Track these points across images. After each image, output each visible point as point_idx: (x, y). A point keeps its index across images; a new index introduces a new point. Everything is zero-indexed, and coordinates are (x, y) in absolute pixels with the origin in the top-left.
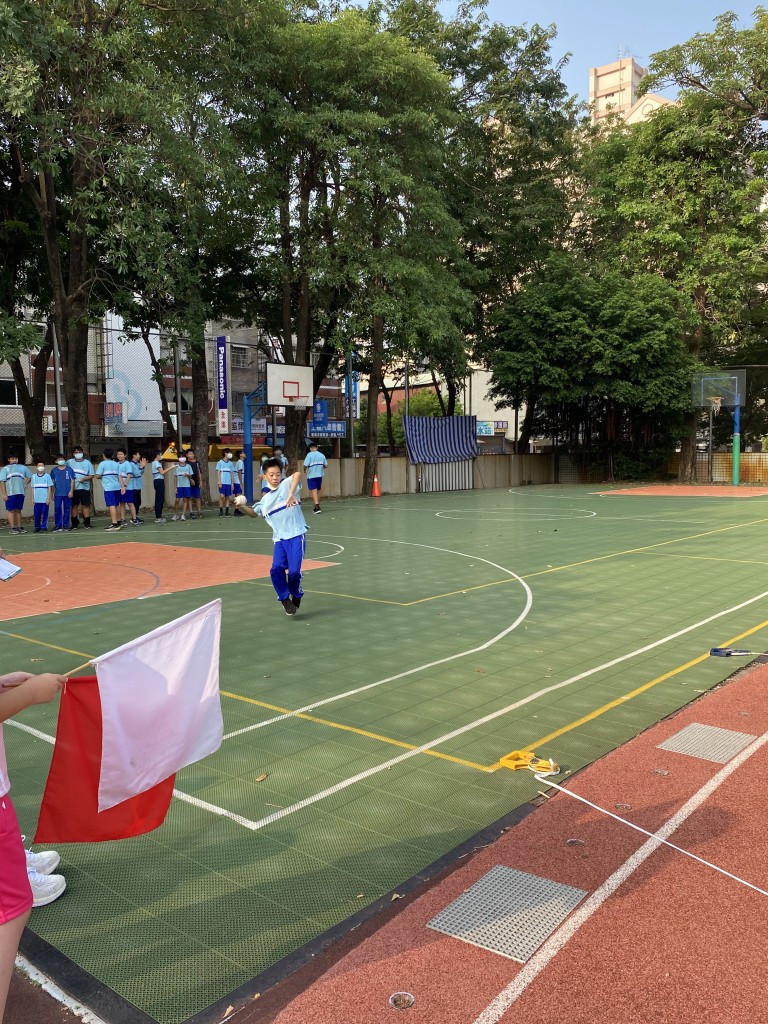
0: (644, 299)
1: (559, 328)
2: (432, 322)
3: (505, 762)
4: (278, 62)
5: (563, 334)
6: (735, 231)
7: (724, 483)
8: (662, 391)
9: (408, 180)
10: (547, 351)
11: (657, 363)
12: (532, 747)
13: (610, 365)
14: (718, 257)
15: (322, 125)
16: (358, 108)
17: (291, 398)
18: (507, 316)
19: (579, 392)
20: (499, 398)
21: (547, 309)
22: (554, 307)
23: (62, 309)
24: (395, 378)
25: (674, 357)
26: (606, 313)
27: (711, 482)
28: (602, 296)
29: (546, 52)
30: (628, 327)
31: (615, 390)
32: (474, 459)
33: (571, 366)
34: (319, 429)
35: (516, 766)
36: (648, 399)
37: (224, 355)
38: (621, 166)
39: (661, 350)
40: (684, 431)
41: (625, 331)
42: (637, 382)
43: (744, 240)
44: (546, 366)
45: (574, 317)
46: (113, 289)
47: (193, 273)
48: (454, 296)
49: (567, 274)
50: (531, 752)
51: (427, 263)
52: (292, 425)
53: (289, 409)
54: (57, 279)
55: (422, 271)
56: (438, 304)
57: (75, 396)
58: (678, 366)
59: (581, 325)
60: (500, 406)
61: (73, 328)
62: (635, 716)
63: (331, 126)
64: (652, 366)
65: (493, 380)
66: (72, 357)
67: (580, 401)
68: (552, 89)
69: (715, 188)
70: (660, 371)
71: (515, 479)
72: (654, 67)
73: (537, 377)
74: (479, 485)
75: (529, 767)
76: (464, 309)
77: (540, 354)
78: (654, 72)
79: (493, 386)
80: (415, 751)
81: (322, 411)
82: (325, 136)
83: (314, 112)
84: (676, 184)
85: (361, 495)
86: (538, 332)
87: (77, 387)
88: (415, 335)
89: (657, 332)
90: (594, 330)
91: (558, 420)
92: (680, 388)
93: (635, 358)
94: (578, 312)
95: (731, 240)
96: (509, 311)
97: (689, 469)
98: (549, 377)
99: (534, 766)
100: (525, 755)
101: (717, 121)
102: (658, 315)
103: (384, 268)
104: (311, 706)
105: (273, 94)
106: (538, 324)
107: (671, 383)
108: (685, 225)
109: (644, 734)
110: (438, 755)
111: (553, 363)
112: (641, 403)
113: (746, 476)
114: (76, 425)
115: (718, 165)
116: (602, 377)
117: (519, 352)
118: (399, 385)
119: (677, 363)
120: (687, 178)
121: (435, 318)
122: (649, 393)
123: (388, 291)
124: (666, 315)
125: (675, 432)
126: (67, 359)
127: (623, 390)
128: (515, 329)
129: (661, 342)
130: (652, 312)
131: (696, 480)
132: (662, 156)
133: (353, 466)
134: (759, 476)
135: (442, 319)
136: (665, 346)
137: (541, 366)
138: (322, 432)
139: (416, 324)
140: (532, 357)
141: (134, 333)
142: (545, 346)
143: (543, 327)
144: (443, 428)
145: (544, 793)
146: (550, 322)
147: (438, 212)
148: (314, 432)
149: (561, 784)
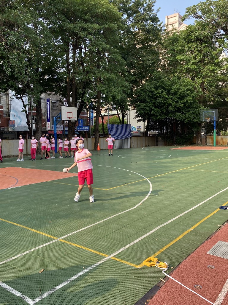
0: (185, 86)
1: (157, 96)
2: (116, 93)
3: (145, 263)
4: (65, 7)
5: (159, 98)
6: (213, 65)
7: (210, 146)
8: (191, 116)
9: (108, 46)
10: (154, 103)
11: (189, 107)
12: (156, 254)
13: (174, 108)
14: (208, 73)
15: (80, 28)
16: (92, 23)
17: (70, 118)
18: (141, 92)
19: (164, 116)
20: (138, 118)
21: (153, 89)
22: (156, 89)
24: (106, 112)
25: (194, 105)
26: (173, 91)
27: (206, 145)
28: (171, 85)
29: (152, 7)
30: (180, 95)
31: (176, 116)
32: (131, 138)
33: (161, 108)
34: (80, 128)
35: (150, 265)
36: (186, 119)
37: (49, 104)
38: (177, 44)
39: (190, 102)
40: (198, 129)
41: (179, 96)
42: (183, 113)
43: (216, 68)
44: (154, 108)
45: (162, 92)
46: (9, 81)
47: (36, 76)
48: (124, 84)
49: (160, 78)
50: (155, 257)
51: (115, 73)
52: (70, 127)
53: (69, 121)
55: (113, 76)
56: (118, 87)
58: (196, 108)
59: (164, 95)
60: (139, 121)
62: (196, 238)
63: (83, 28)
64: (187, 108)
65: (136, 113)
67: (164, 118)
68: (154, 19)
69: (207, 51)
70: (190, 110)
71: (144, 144)
72: (187, 12)
73: (151, 111)
74: (132, 146)
75: (155, 266)
76: (127, 89)
77: (151, 104)
78: (187, 14)
79: (137, 114)
80: (108, 258)
81: (81, 123)
82: (80, 31)
83: (77, 24)
84: (194, 50)
85: (93, 150)
86: (150, 97)
88: (111, 97)
89: (189, 97)
90: (168, 96)
91: (157, 125)
92: (196, 115)
93: (182, 105)
94: (164, 90)
95: (212, 68)
96: (141, 90)
97: (199, 141)
98: (155, 111)
99: (158, 265)
100: (154, 259)
101: (207, 29)
102: (189, 91)
103: (101, 75)
104: (66, 236)
105: (63, 17)
106: (150, 94)
107: (194, 113)
108: (197, 63)
109: (201, 246)
110: (117, 260)
111: (155, 107)
112: (184, 120)
113: (218, 143)
115: (208, 44)
116: (171, 111)
117: (145, 103)
118: (106, 114)
119: (195, 107)
120: (198, 48)
121: (118, 92)
122: (187, 117)
123: (102, 83)
124: (192, 92)
125: (195, 129)
127: (178, 116)
128: (143, 96)
129: (191, 100)
130: (187, 90)
131: (202, 145)
132: (190, 41)
133: (91, 140)
134: (222, 143)
135: (120, 92)
136: (192, 101)
137: (152, 108)
138: (82, 129)
139: (111, 94)
140: (149, 105)
141: (18, 97)
142: (153, 101)
143: (152, 95)
144: (121, 128)
145: (163, 279)
146: (155, 94)
147: (118, 57)
148: (79, 130)
149: (169, 274)
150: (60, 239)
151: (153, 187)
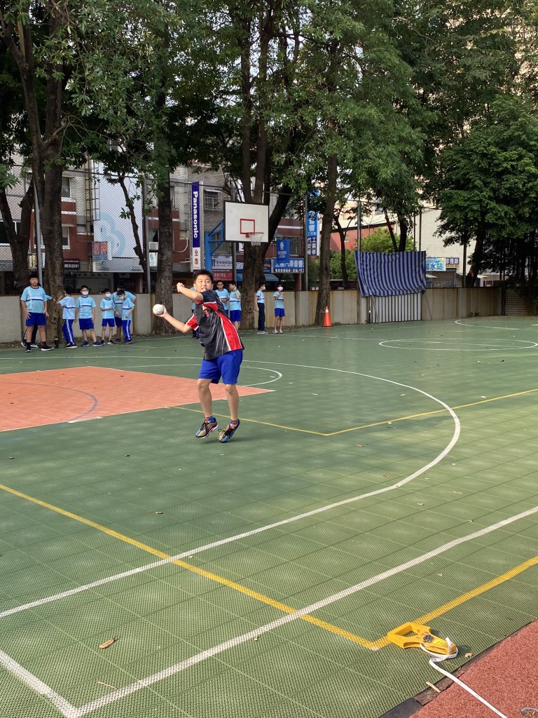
1: (506, 168)
2: (381, 161)
3: (394, 638)
5: (509, 173)
9: (359, 26)
10: (494, 190)
12: (429, 617)
17: (247, 235)
20: (448, 234)
21: (493, 149)
22: (501, 148)
23: (39, 153)
24: (351, 218)
32: (423, 292)
33: (517, 203)
34: (282, 265)
35: (405, 644)
37: (198, 198)
44: (493, 204)
45: (521, 157)
46: (84, 134)
47: (158, 117)
48: (404, 134)
49: (513, 116)
50: (424, 625)
51: (376, 105)
52: (250, 260)
53: (247, 244)
54: (35, 125)
55: (372, 112)
56: (388, 144)
57: (51, 232)
59: (527, 165)
60: (449, 242)
61: (47, 168)
65: (442, 218)
66: (48, 197)
67: (525, 236)
71: (463, 311)
73: (484, 214)
74: (428, 317)
75: (421, 646)
76: (413, 148)
77: (487, 193)
79: (443, 223)
80: (293, 616)
81: (285, 249)
85: (314, 325)
86: (485, 172)
87: (52, 224)
88: (364, 174)
91: (505, 255)
94: (524, 152)
96: (457, 152)
98: (496, 214)
99: (427, 644)
100: (420, 628)
104: (193, 552)
106: (484, 164)
110: (318, 622)
111: (499, 202)
114: (51, 259)
117: (466, 190)
118: (353, 224)
121: (384, 158)
123: (340, 133)
126: (43, 199)
128: (463, 168)
133: (306, 299)
135: (392, 157)
137: (487, 204)
138: (285, 268)
139: (368, 164)
140: (478, 195)
141: (113, 177)
142: (491, 185)
143: (490, 166)
144: (394, 262)
145: (435, 685)
146: (496, 161)
147: (388, 56)
148: (278, 268)
149: (457, 673)
150: (175, 559)
151: (462, 431)
